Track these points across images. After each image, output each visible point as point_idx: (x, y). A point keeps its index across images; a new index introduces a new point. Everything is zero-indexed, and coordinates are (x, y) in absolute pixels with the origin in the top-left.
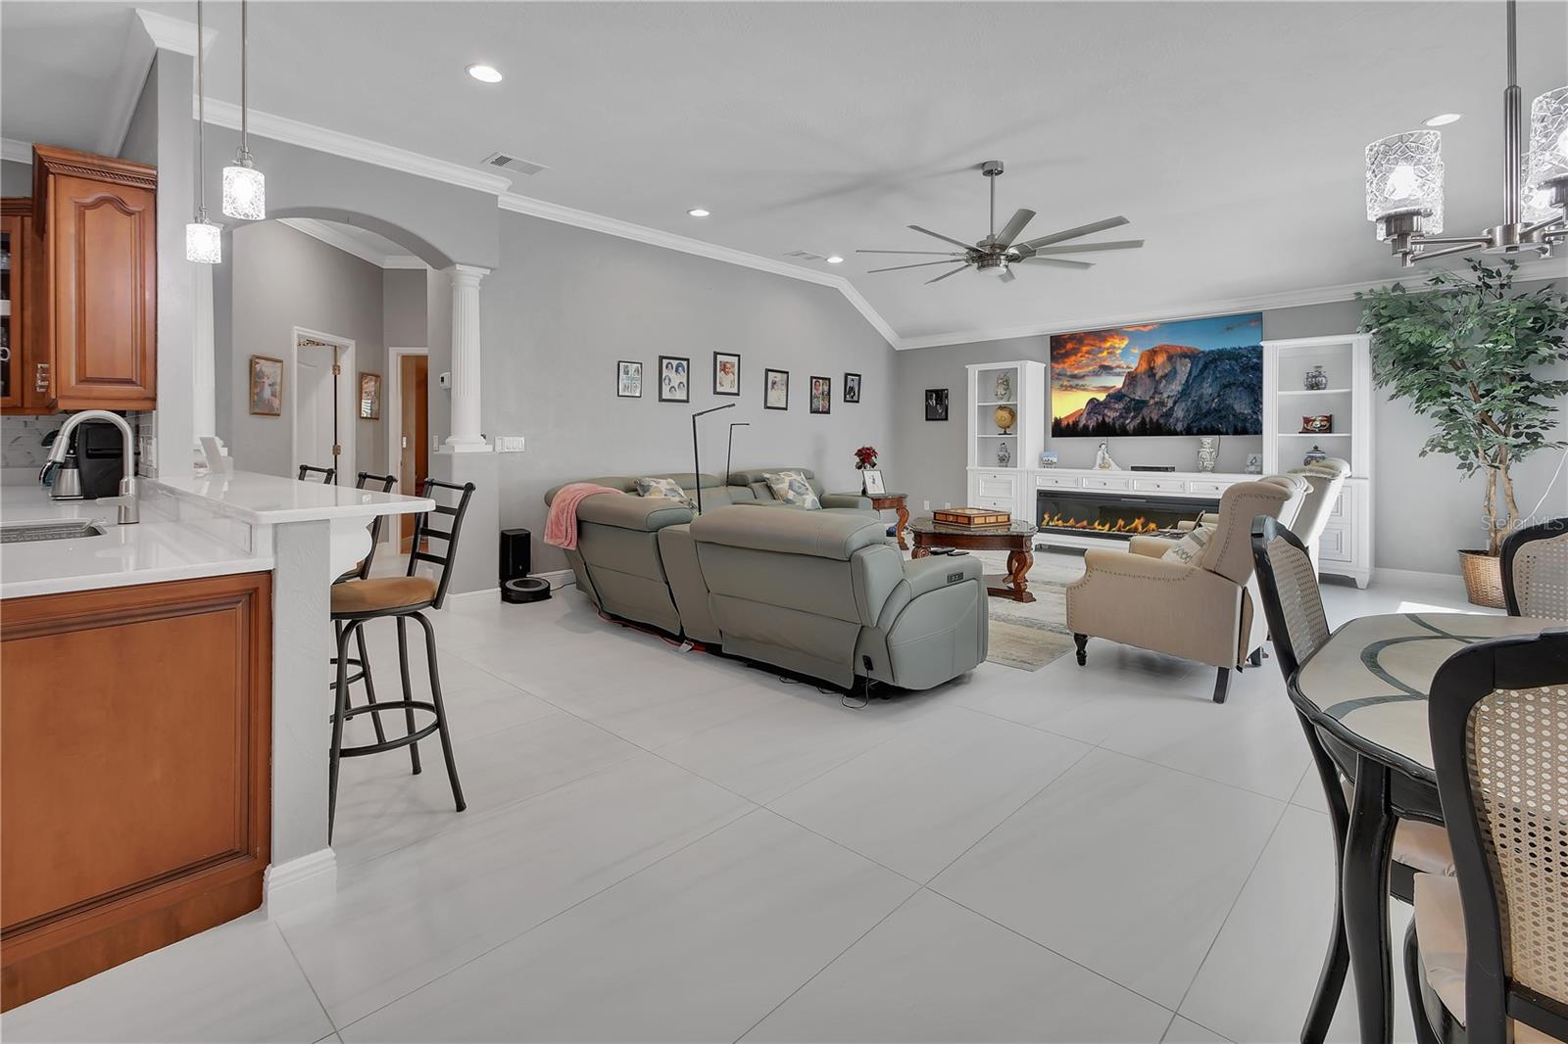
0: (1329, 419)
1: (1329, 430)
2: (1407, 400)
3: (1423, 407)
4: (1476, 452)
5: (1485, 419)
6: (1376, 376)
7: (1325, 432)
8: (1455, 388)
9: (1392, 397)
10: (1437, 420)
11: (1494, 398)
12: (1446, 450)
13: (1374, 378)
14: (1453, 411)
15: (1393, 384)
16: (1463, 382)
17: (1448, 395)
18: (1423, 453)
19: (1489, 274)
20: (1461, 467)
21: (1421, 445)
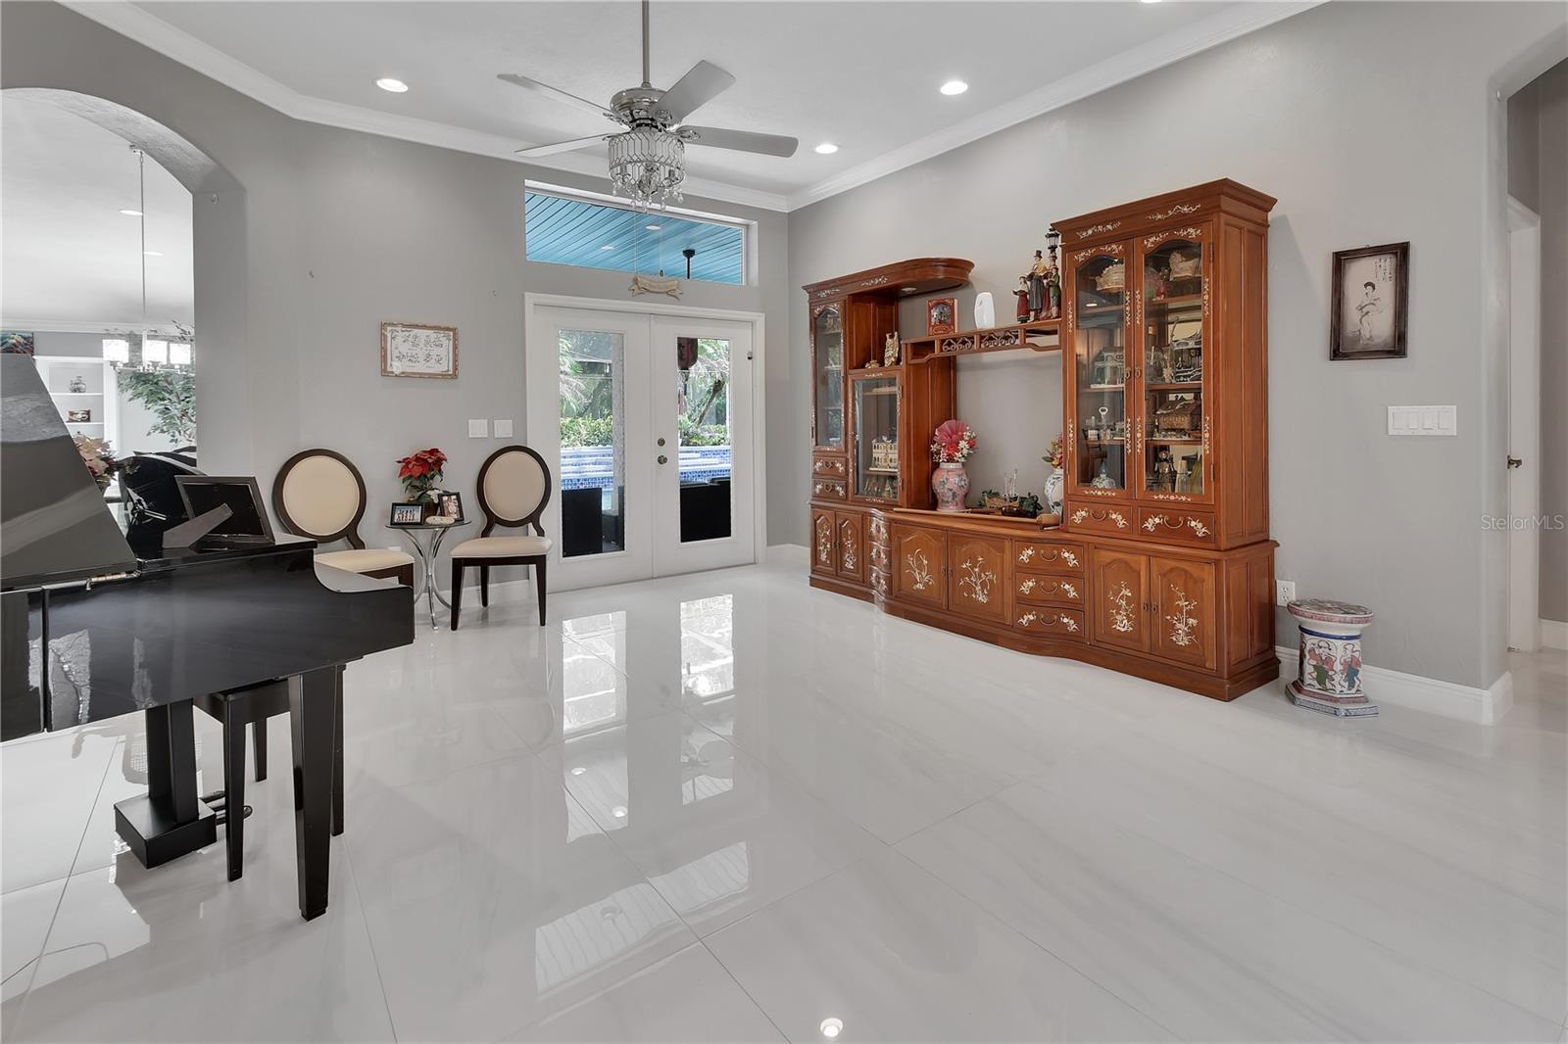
0: (88, 413)
1: (88, 420)
2: (141, 401)
3: (149, 406)
4: (180, 432)
5: (185, 413)
6: (120, 385)
7: (85, 421)
8: (167, 395)
9: (131, 400)
10: (157, 414)
11: (188, 402)
12: (163, 431)
13: (119, 386)
14: (167, 409)
15: (130, 391)
16: (171, 393)
17: (163, 399)
18: (149, 434)
19: (185, 332)
20: (172, 441)
21: (149, 428)
